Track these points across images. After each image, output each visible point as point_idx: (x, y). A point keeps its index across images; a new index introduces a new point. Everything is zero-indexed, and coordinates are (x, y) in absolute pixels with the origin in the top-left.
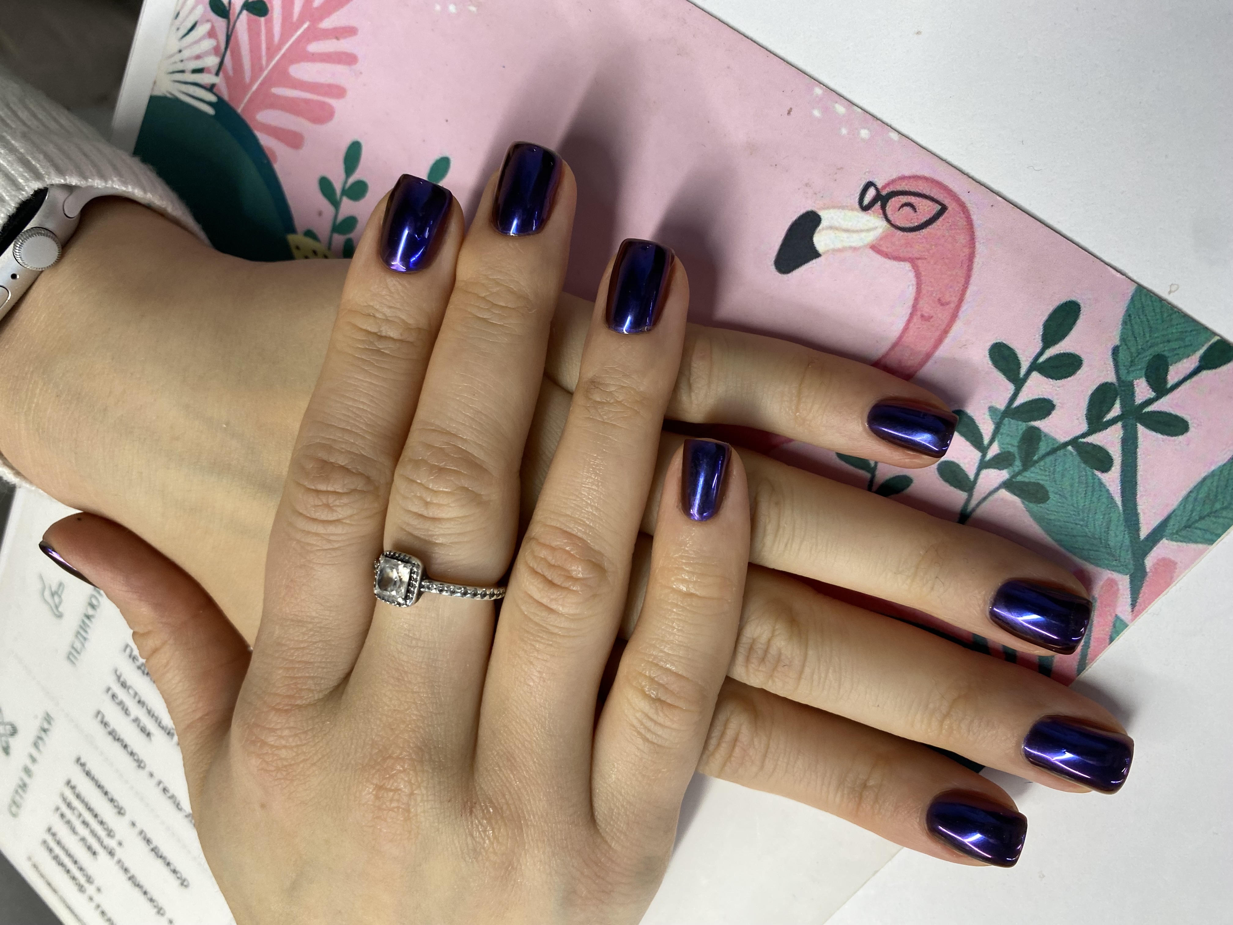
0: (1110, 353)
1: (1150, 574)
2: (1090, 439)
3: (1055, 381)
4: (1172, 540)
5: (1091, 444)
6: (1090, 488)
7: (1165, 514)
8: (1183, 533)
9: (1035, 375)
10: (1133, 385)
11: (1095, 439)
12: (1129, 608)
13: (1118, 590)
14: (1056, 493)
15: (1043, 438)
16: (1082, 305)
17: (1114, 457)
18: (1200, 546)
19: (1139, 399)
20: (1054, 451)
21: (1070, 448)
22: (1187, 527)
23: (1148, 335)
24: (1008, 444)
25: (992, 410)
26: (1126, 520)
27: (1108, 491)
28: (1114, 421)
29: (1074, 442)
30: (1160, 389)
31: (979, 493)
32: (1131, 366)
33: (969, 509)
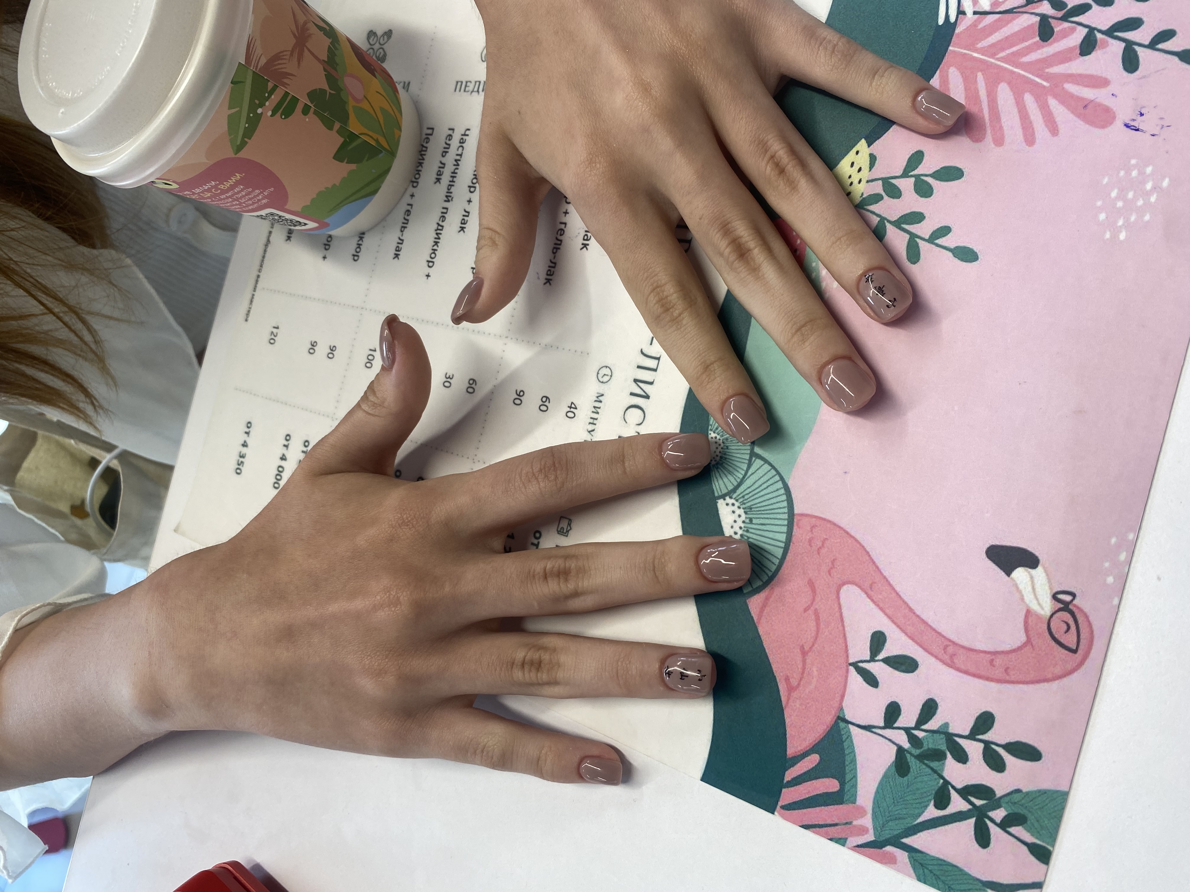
0: (1016, 788)
1: (881, 851)
2: (952, 792)
3: (982, 759)
4: (909, 858)
5: (950, 794)
6: (920, 801)
7: (923, 850)
8: (917, 864)
9: (982, 745)
10: (999, 807)
11: (954, 795)
12: (855, 844)
13: (863, 835)
14: (908, 781)
15: (941, 763)
16: (1041, 761)
17: (947, 809)
19: (991, 814)
20: (935, 771)
21: (942, 781)
22: (922, 865)
23: (1037, 807)
24: (928, 742)
25: (946, 725)
26: (909, 828)
27: (924, 812)
28: (971, 803)
29: (946, 783)
30: (1004, 825)
31: (888, 733)
32: (1012, 803)
33: (874, 730)
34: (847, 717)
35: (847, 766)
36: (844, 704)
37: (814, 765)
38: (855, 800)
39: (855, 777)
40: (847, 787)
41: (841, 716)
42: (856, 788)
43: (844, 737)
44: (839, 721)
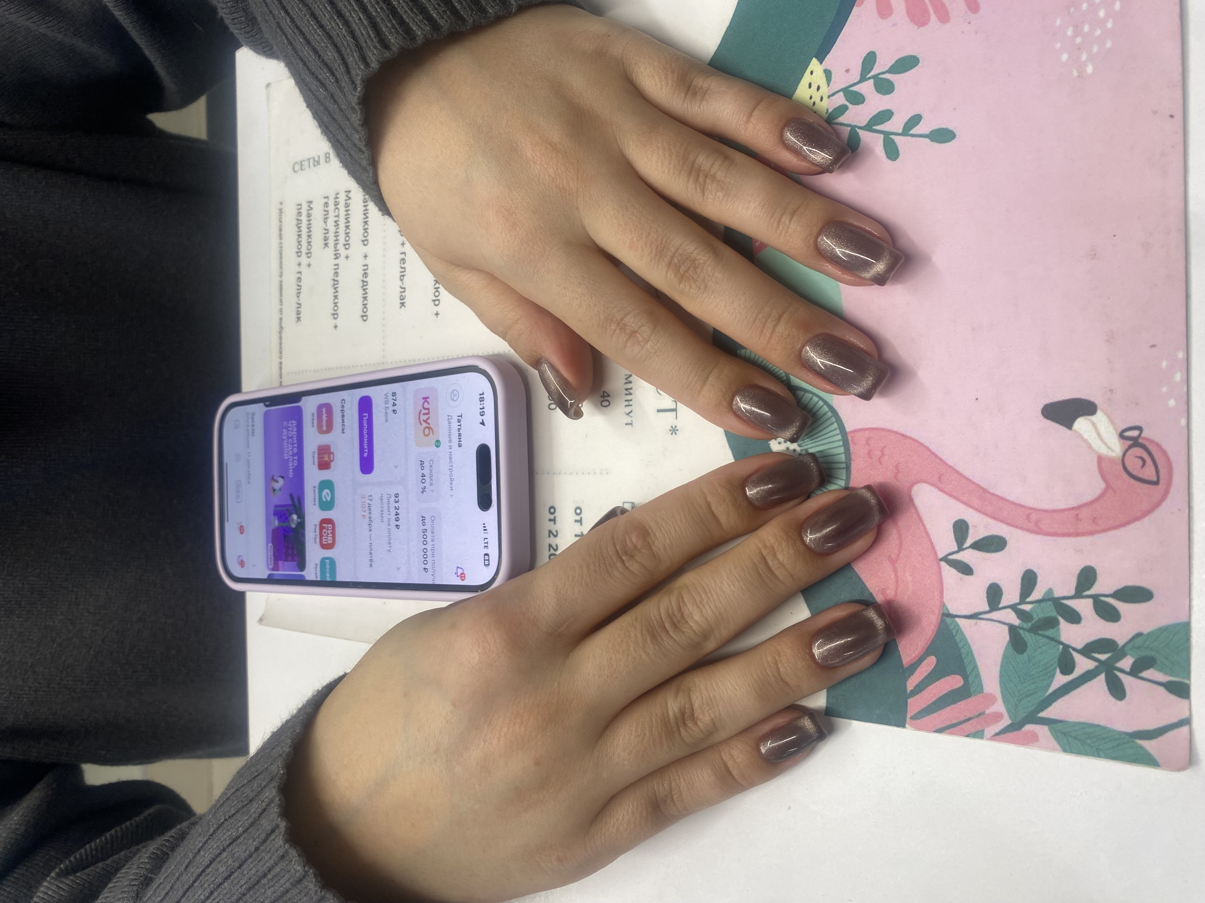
0: (1135, 632)
1: (1021, 732)
2: (1075, 654)
3: (1095, 614)
4: (1050, 731)
5: (1072, 656)
6: (1046, 672)
7: (1063, 719)
8: (1059, 734)
9: (1090, 601)
10: (1125, 656)
11: (1077, 657)
12: (993, 733)
13: (999, 721)
14: (1028, 656)
15: (1055, 629)
16: (1153, 600)
17: (1074, 672)
18: (1058, 747)
19: (1120, 665)
20: (1052, 639)
21: (1061, 647)
22: (1064, 733)
23: (1162, 645)
24: (1036, 612)
25: (1050, 591)
26: (1042, 701)
27: (1052, 681)
28: (1096, 660)
29: (1066, 647)
30: (1134, 673)
31: (995, 615)
32: (1136, 648)
33: (981, 616)
34: (951, 612)
35: (965, 658)
36: (945, 600)
37: (933, 667)
38: (982, 689)
39: (975, 667)
40: (971, 679)
41: (946, 612)
42: (980, 678)
43: (954, 632)
44: (945, 618)
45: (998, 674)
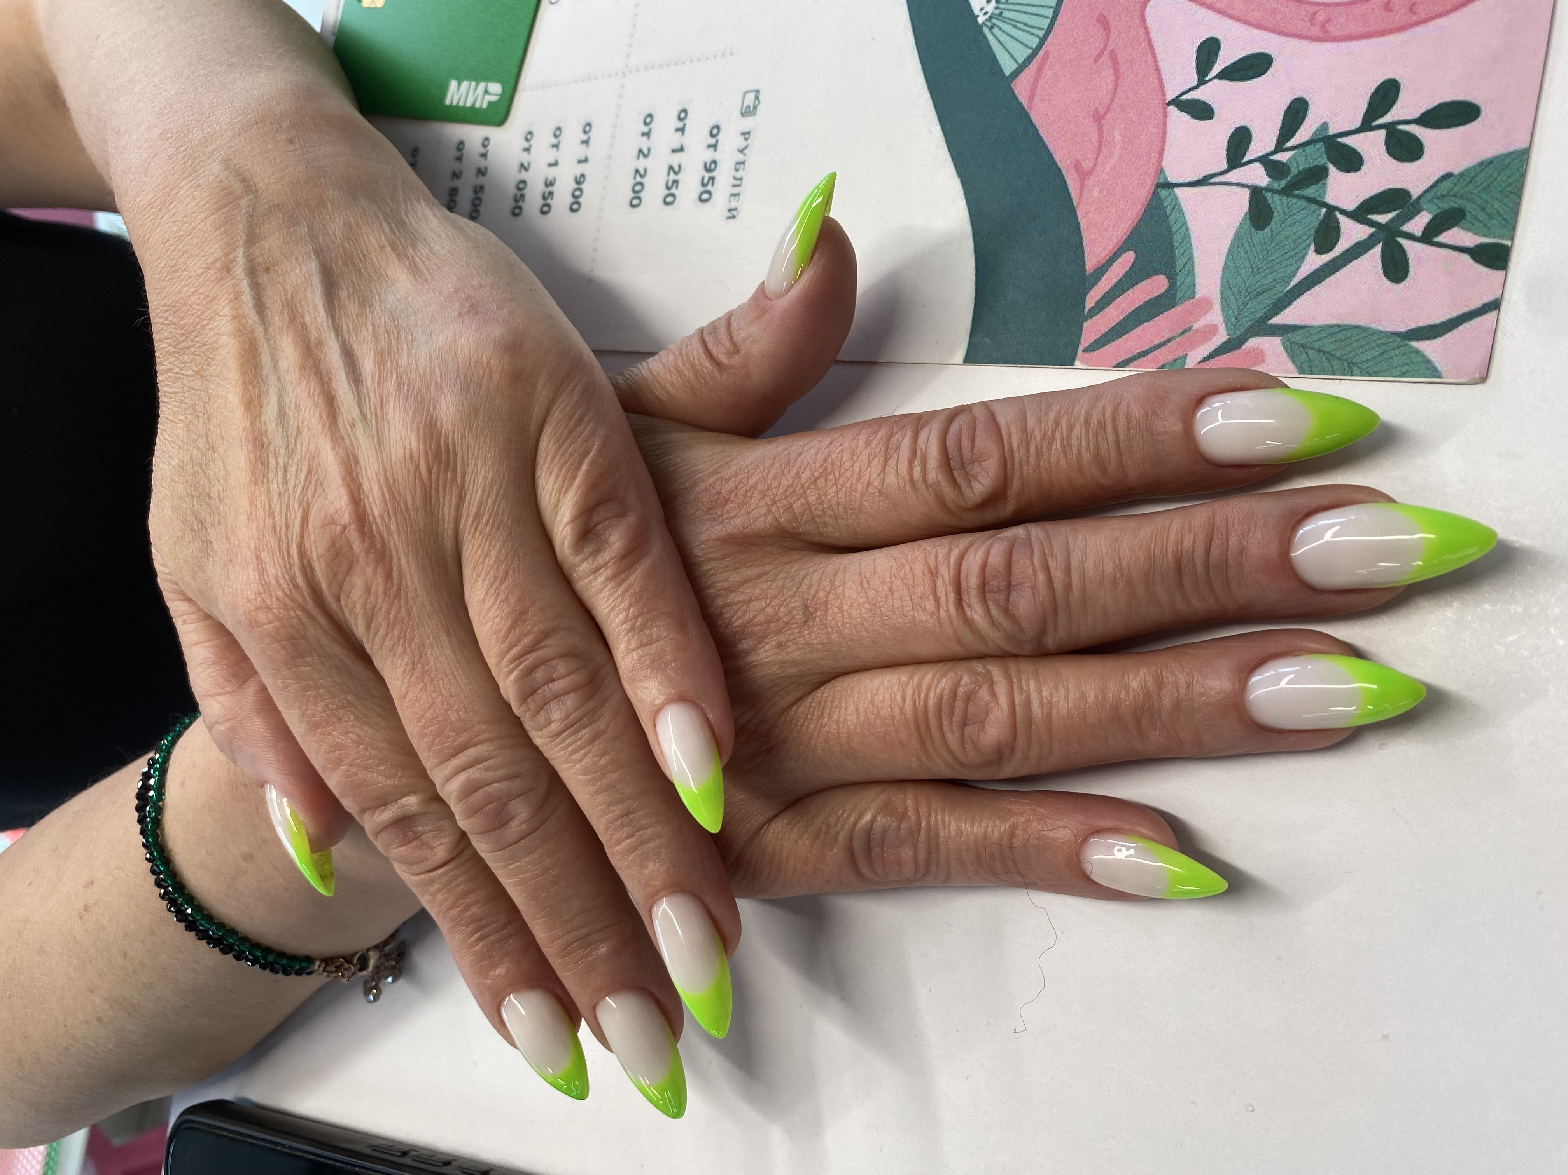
0: (1442, 173)
1: (1238, 352)
2: (1342, 219)
3: (1386, 153)
4: (1284, 343)
5: (1338, 224)
6: (1293, 252)
7: (1303, 323)
8: (1294, 345)
9: (1382, 133)
10: (1419, 212)
11: (1345, 223)
12: (1196, 359)
13: (1209, 340)
14: (1272, 232)
15: (1320, 184)
16: (1480, 118)
17: (1336, 248)
18: (1293, 368)
19: (1406, 228)
20: (1312, 201)
21: (1324, 210)
22: (1304, 346)
23: (1479, 189)
24: (1297, 163)
25: (1325, 126)
27: (1300, 267)
28: (1372, 224)
29: (1332, 209)
30: (1428, 237)
31: (1235, 175)
32: (1438, 198)
33: (1212, 180)
34: (1170, 180)
36: (1164, 162)
37: (1127, 269)
38: (1194, 292)
39: (1191, 259)
40: (1180, 279)
41: (1161, 181)
42: (1193, 275)
43: (1169, 211)
44: (1160, 190)
45: (1222, 265)
